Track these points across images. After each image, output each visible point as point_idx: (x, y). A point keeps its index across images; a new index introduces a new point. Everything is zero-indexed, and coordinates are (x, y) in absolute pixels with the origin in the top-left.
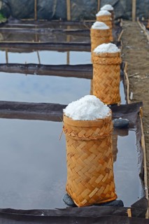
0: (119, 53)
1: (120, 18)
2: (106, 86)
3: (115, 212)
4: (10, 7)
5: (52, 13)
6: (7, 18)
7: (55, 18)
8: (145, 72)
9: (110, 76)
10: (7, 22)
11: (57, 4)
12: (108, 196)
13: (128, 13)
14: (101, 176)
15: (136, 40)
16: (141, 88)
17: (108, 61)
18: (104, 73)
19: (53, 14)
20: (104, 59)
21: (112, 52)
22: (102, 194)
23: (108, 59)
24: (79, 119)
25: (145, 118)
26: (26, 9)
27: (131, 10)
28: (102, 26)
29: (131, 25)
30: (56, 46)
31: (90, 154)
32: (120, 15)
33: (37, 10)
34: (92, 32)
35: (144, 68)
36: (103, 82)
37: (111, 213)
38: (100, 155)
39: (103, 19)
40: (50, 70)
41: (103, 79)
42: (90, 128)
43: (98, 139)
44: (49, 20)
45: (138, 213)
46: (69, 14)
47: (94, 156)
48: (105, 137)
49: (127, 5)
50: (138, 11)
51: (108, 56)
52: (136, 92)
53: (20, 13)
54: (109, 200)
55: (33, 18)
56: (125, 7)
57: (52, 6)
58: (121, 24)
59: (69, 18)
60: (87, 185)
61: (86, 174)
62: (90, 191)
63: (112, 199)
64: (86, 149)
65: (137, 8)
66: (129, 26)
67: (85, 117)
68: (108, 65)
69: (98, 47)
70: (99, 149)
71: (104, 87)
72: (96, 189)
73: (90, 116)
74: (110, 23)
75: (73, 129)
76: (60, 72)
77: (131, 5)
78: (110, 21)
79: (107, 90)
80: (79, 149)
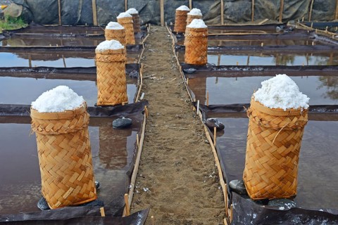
0: (122, 50)
1: (148, 23)
2: (110, 85)
3: (89, 213)
4: (32, 13)
5: (77, 18)
6: (29, 24)
7: (81, 23)
8: (162, 73)
9: (113, 74)
10: (28, 27)
11: (82, 9)
12: (85, 196)
13: (157, 18)
14: (76, 174)
15: (160, 44)
16: (155, 88)
17: (111, 58)
18: (107, 71)
19: (79, 19)
20: (106, 56)
21: (115, 49)
22: (79, 194)
23: (111, 56)
24: (45, 111)
25: (151, 118)
26: (49, 15)
27: (160, 15)
28: (116, 26)
29: (159, 30)
30: (76, 49)
31: (61, 149)
32: (149, 20)
33: (61, 15)
34: (106, 33)
35: (162, 70)
36: (107, 81)
37: (85, 214)
38: (72, 151)
39: (124, 22)
40: (62, 73)
41: (106, 78)
42: (58, 120)
43: (69, 133)
44: (74, 25)
45: (114, 212)
46: (95, 19)
47: (65, 152)
48: (77, 131)
49: (154, 10)
50: (166, 15)
51: (110, 53)
52: (149, 93)
53: (43, 18)
54: (87, 201)
55: (57, 23)
56: (152, 12)
57: (77, 11)
58: (148, 30)
59: (95, 23)
60: (60, 185)
61: (58, 172)
62: (64, 191)
63: (91, 200)
64: (56, 145)
65: (165, 13)
66: (157, 31)
67: (52, 108)
68: (111, 62)
69: (101, 44)
70: (71, 144)
71: (107, 86)
72: (71, 189)
73: (58, 107)
74: (132, 25)
75: (40, 122)
76: (72, 75)
77: (160, 10)
78: (131, 23)
79: (111, 89)
80: (48, 144)
